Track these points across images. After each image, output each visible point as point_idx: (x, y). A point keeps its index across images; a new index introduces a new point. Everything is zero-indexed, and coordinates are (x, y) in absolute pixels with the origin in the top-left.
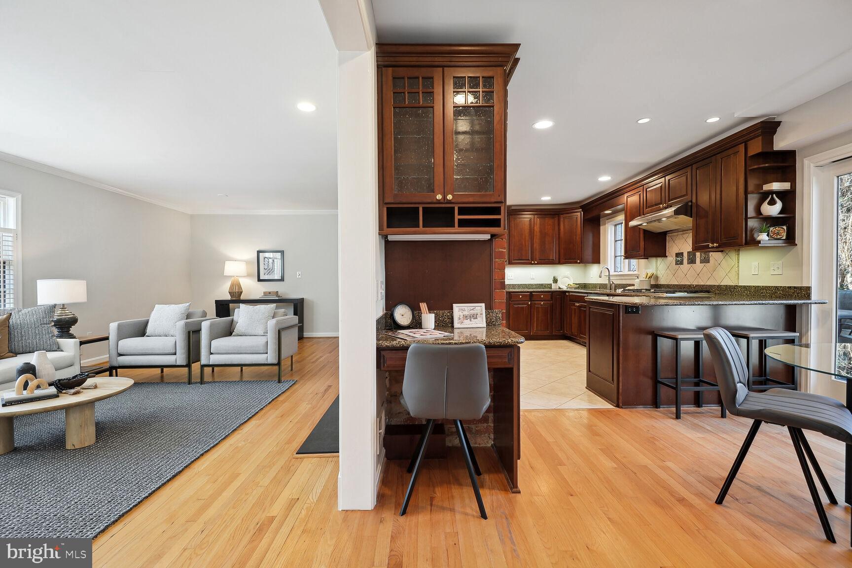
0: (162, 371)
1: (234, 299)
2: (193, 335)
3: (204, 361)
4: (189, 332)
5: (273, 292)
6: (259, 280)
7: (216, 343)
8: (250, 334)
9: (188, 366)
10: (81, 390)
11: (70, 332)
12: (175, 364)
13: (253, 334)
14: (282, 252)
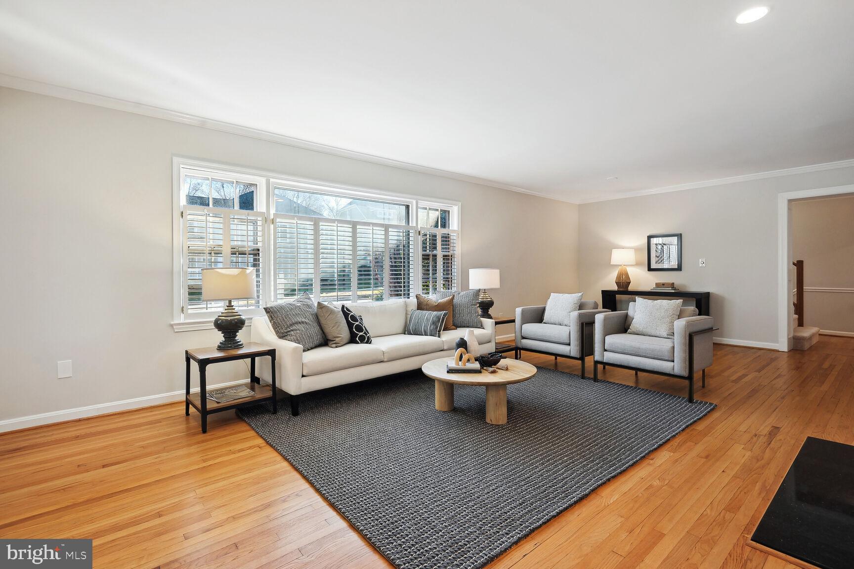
0: (556, 359)
1: (621, 290)
2: (586, 327)
3: (597, 357)
4: (582, 324)
5: (668, 284)
6: (650, 269)
7: (610, 339)
8: (649, 334)
9: (582, 359)
10: (497, 370)
11: (489, 313)
12: (569, 355)
13: (653, 334)
14: (680, 236)
